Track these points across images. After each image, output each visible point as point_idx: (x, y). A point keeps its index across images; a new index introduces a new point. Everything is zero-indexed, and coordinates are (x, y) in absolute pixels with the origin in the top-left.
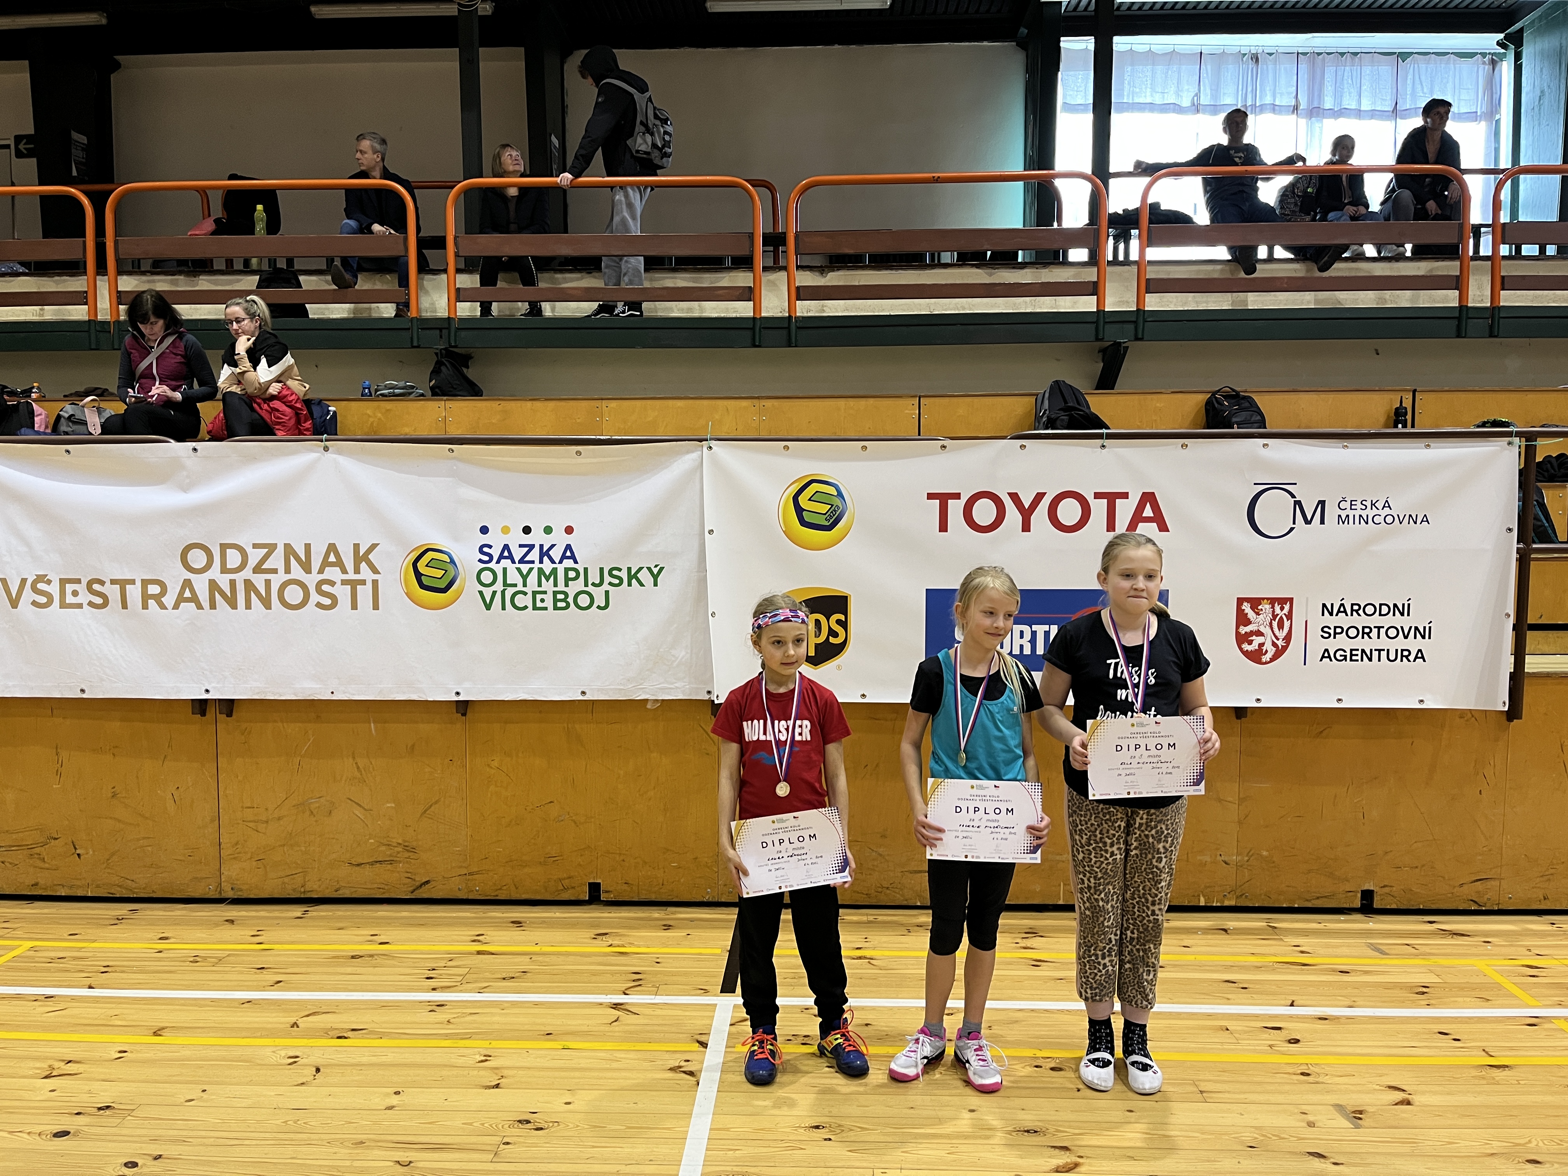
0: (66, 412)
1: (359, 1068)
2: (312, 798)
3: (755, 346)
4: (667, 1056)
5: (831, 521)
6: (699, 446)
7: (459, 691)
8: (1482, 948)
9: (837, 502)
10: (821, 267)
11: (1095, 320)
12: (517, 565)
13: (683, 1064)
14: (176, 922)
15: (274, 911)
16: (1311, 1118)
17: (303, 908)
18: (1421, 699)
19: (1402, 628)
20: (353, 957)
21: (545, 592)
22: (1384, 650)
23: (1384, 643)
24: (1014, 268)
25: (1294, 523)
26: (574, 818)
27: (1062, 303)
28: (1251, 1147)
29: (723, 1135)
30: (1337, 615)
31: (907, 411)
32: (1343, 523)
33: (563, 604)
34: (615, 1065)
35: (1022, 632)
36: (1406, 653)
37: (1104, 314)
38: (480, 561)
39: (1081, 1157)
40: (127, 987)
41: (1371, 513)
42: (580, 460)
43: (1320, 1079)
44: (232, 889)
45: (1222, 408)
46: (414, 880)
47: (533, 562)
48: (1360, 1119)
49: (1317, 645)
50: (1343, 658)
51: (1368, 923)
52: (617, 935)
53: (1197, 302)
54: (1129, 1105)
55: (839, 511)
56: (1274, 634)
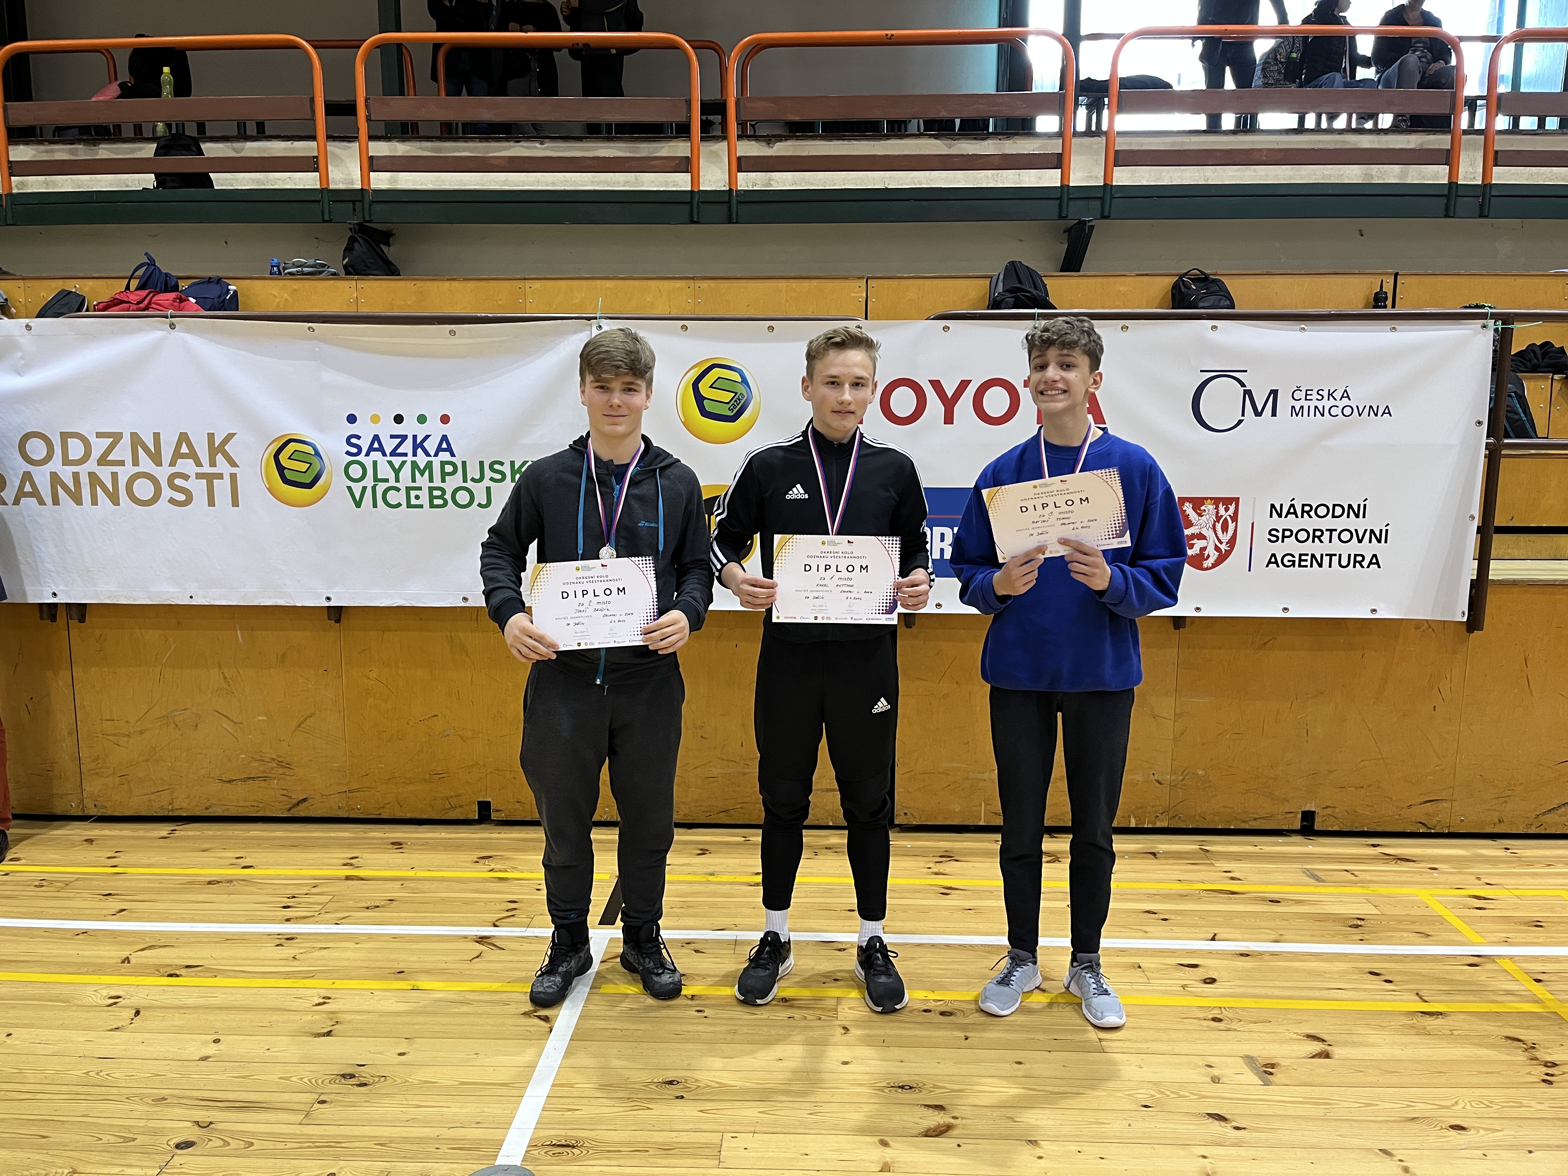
1: (182, 1011)
2: (176, 710)
3: (693, 222)
5: (735, 411)
6: (587, 325)
7: (329, 595)
8: (1427, 876)
9: (741, 389)
10: (768, 136)
11: (1058, 196)
12: (389, 458)
15: (140, 829)
16: (1215, 1072)
17: (172, 827)
18: (1373, 608)
19: (1356, 531)
20: (210, 883)
21: (420, 489)
22: (1335, 555)
23: (1336, 547)
24: (975, 139)
25: (1243, 415)
26: (460, 733)
27: (1027, 179)
28: (1146, 1106)
29: (565, 1091)
30: (1286, 517)
31: (853, 294)
32: (1297, 415)
33: (440, 502)
35: (942, 535)
36: (1359, 559)
37: (1068, 189)
38: (348, 453)
39: (955, 1118)
41: (1327, 403)
42: (454, 340)
43: (1233, 1025)
44: (95, 805)
45: (1189, 292)
46: (290, 797)
47: (405, 455)
48: (1270, 1074)
49: (1264, 549)
50: (1291, 563)
51: (1307, 846)
52: (502, 858)
53: (1171, 177)
54: (1019, 1055)
55: (744, 400)
56: (1217, 537)
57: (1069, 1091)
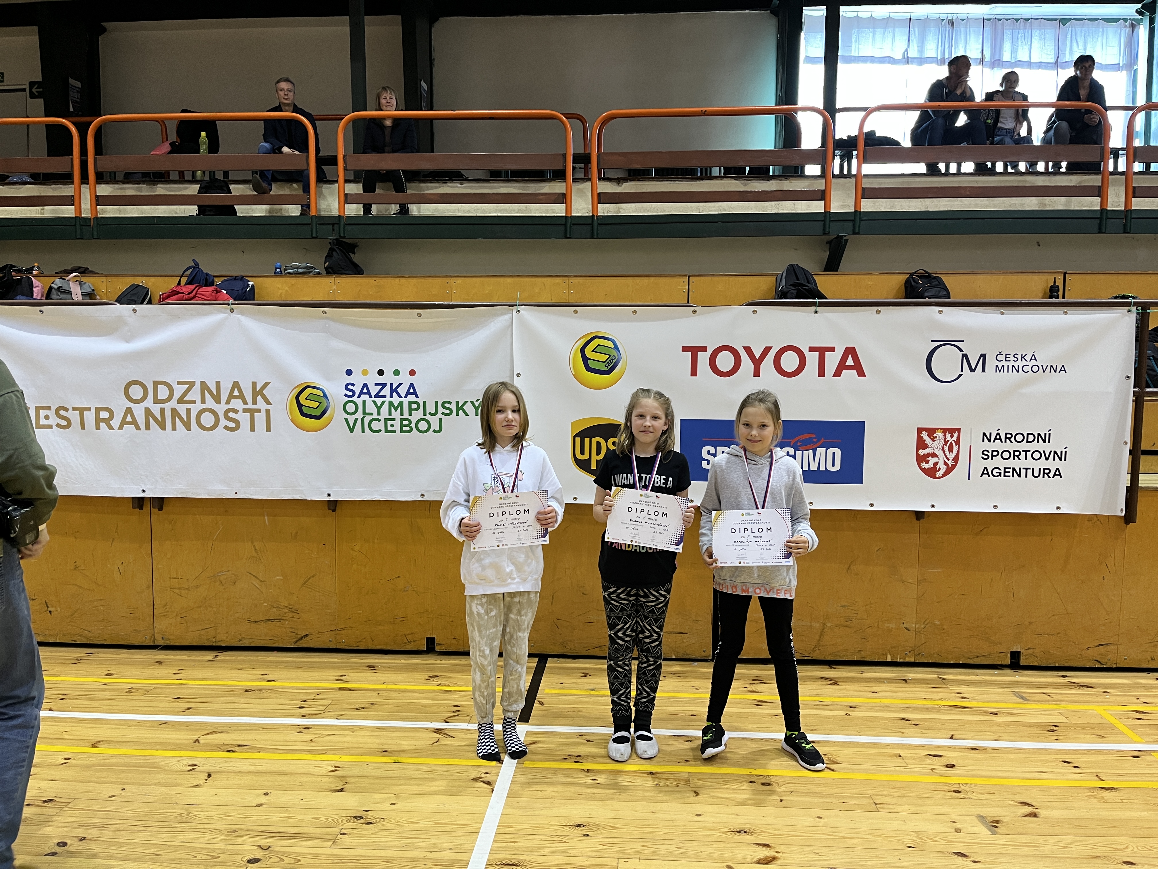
0: (56, 284)
1: (241, 774)
2: (221, 572)
3: (566, 238)
4: (471, 770)
5: (609, 367)
6: (510, 310)
7: (330, 493)
8: (1102, 697)
9: (614, 353)
10: (619, 178)
11: (823, 219)
12: (374, 399)
13: (483, 775)
14: (120, 663)
15: (193, 654)
16: (958, 825)
17: (215, 653)
18: (1058, 506)
19: (1044, 452)
20: (246, 691)
21: (394, 420)
22: (1030, 469)
23: (1030, 463)
24: (763, 180)
25: (962, 371)
26: (415, 589)
27: (799, 207)
28: (910, 847)
29: (507, 830)
30: (994, 441)
31: (678, 287)
32: (1000, 371)
33: (408, 429)
34: (432, 775)
36: (1047, 471)
37: (830, 214)
38: (346, 395)
39: (778, 852)
40: (78, 710)
41: (1021, 364)
42: (420, 320)
43: (969, 796)
44: (162, 638)
45: (918, 285)
46: (297, 634)
47: (385, 397)
48: (997, 827)
49: (979, 464)
50: (998, 474)
51: (1015, 676)
52: (445, 677)
53: (901, 205)
54: (819, 813)
55: (616, 360)
56: (946, 456)
57: (856, 836)
